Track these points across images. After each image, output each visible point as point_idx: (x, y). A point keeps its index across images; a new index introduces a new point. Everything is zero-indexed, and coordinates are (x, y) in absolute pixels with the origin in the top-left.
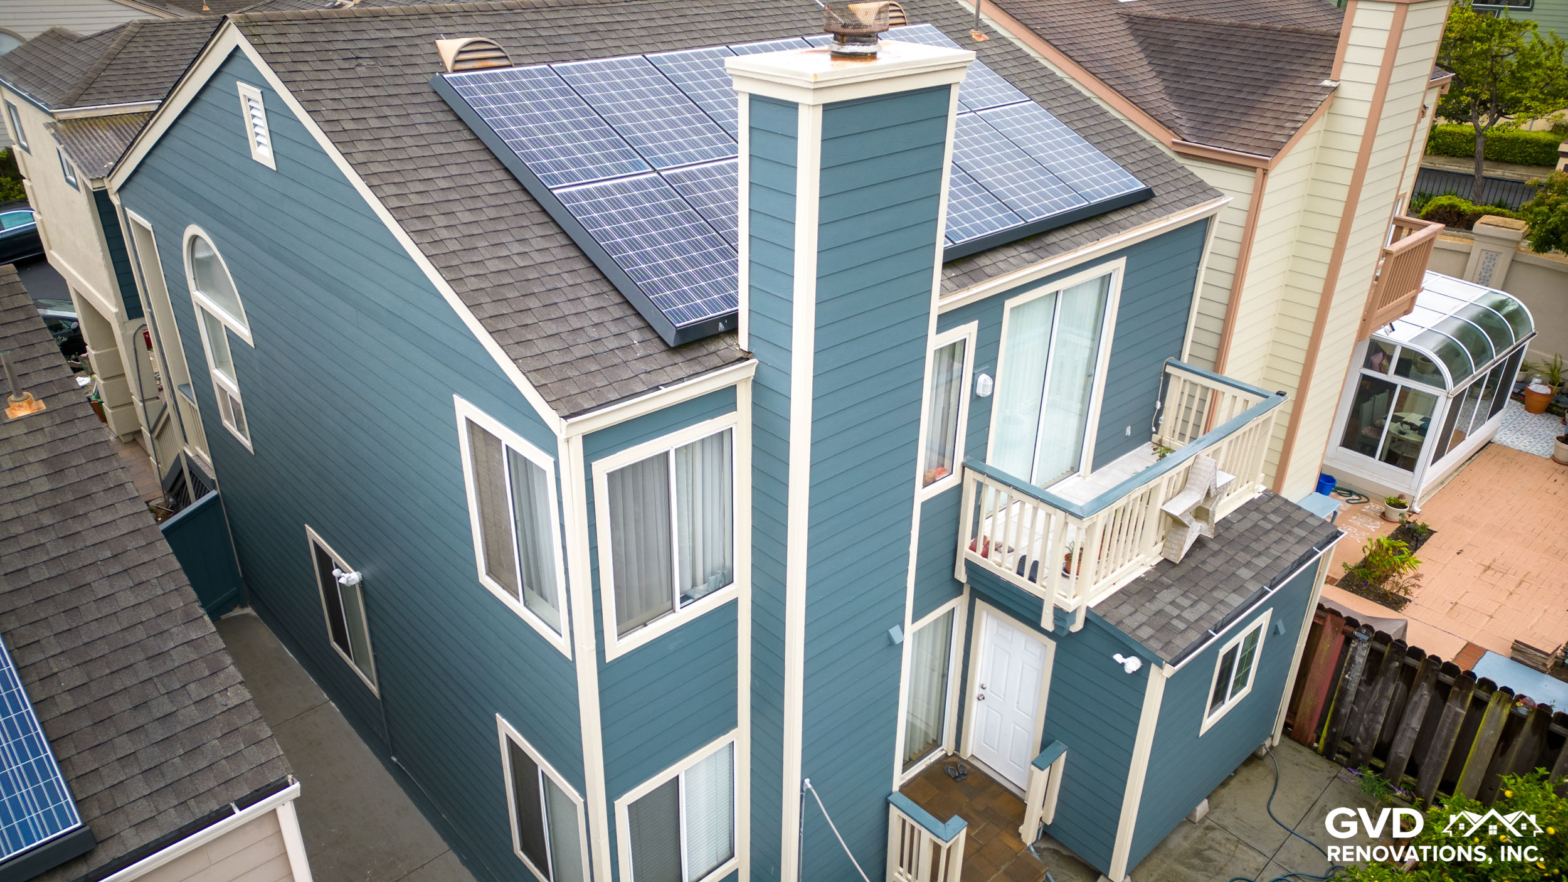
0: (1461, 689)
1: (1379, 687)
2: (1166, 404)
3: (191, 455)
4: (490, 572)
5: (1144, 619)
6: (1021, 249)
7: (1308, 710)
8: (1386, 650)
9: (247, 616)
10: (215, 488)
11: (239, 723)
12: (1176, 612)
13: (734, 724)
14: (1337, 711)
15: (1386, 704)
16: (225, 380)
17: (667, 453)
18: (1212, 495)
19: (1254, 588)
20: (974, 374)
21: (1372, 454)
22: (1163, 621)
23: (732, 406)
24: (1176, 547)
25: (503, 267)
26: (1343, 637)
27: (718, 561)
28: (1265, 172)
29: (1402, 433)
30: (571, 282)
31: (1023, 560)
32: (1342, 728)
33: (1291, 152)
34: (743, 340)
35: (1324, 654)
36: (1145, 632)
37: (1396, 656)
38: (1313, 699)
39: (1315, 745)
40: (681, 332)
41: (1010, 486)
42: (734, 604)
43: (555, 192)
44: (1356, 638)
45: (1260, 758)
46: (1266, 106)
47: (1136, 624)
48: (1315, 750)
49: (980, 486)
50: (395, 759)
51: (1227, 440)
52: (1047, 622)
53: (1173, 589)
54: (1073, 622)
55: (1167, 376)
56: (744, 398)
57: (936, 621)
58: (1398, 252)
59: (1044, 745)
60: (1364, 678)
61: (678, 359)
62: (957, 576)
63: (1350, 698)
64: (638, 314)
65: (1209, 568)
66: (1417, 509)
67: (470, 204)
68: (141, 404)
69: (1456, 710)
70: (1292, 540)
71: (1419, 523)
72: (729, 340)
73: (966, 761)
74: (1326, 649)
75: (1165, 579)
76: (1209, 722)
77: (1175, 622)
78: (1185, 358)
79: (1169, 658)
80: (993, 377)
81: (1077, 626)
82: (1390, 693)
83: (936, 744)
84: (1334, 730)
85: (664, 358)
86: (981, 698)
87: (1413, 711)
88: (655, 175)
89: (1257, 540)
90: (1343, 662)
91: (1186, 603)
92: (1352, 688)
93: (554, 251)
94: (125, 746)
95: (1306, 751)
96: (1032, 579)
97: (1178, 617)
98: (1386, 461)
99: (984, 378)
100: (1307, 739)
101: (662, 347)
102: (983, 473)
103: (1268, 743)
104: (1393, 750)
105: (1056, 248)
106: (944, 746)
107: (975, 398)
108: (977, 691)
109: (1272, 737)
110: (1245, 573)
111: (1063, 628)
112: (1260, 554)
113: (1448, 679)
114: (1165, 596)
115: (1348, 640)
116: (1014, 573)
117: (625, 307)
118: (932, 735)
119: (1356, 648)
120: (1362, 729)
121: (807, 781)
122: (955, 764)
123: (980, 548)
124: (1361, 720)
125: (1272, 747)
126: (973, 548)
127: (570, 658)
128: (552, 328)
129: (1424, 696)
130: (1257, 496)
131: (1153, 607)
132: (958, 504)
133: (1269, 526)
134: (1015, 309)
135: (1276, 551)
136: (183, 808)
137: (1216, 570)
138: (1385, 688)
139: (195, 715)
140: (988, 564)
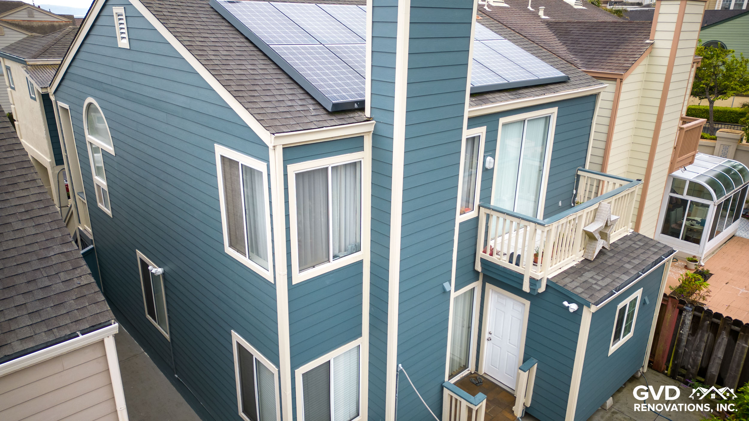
0: (744, 333)
1: (699, 336)
2: (578, 192)
3: (81, 229)
4: (231, 245)
5: (578, 284)
6: (507, 94)
7: (661, 353)
8: (702, 315)
10: (92, 244)
11: (86, 293)
12: (594, 282)
13: (360, 335)
14: (677, 351)
15: (703, 345)
16: (100, 181)
17: (327, 168)
18: (609, 225)
19: (634, 272)
20: (484, 156)
21: (678, 237)
22: (588, 286)
23: (361, 148)
24: (592, 252)
26: (678, 310)
27: (353, 240)
28: (621, 80)
29: (692, 225)
30: (278, 83)
31: (512, 255)
32: (680, 360)
33: (634, 71)
34: (368, 113)
35: (668, 320)
36: (579, 290)
37: (708, 318)
38: (664, 346)
40: (334, 105)
41: (504, 213)
42: (361, 263)
43: (270, 46)
44: (685, 310)
45: (638, 377)
46: (619, 53)
47: (574, 286)
49: (488, 216)
50: (176, 376)
51: (614, 198)
52: (526, 288)
53: (591, 272)
54: (540, 287)
55: (578, 176)
56: (368, 143)
57: (465, 293)
58: (686, 129)
59: (524, 361)
60: (691, 332)
61: (334, 118)
62: (476, 268)
63: (684, 343)
64: (313, 98)
65: (609, 263)
66: (703, 264)
67: (227, 49)
68: (59, 209)
69: (743, 346)
70: (650, 253)
71: (705, 269)
72: (360, 113)
73: (482, 376)
74: (669, 317)
75: (586, 268)
76: (613, 349)
77: (594, 286)
78: (587, 167)
79: (593, 302)
80: (494, 159)
81: (542, 289)
82: (705, 338)
83: (465, 367)
84: (676, 362)
85: (326, 117)
86: (489, 339)
87: (719, 348)
88: (322, 45)
89: (632, 252)
90: (679, 324)
91: (599, 278)
92: (685, 338)
95: (661, 375)
96: (517, 264)
97: (596, 284)
98: (685, 240)
99: (489, 159)
100: (661, 368)
102: (489, 208)
103: (640, 372)
105: (524, 95)
106: (470, 368)
107: (485, 170)
108: (487, 336)
109: (643, 367)
110: (628, 266)
111: (534, 290)
112: (634, 258)
113: (737, 328)
114: (588, 275)
115: (681, 312)
116: (507, 262)
117: (306, 95)
118: (463, 363)
119: (685, 316)
120: (691, 360)
121: (400, 365)
122: (476, 378)
123: (489, 251)
124: (690, 356)
125: (643, 373)
126: (485, 252)
127: (273, 283)
128: (267, 99)
129: (724, 339)
130: (629, 234)
131: (583, 279)
132: (476, 228)
133: (638, 247)
134: (504, 125)
135: (643, 257)
136: (49, 332)
137: (613, 264)
138: (702, 337)
139: (62, 287)
140: (495, 259)
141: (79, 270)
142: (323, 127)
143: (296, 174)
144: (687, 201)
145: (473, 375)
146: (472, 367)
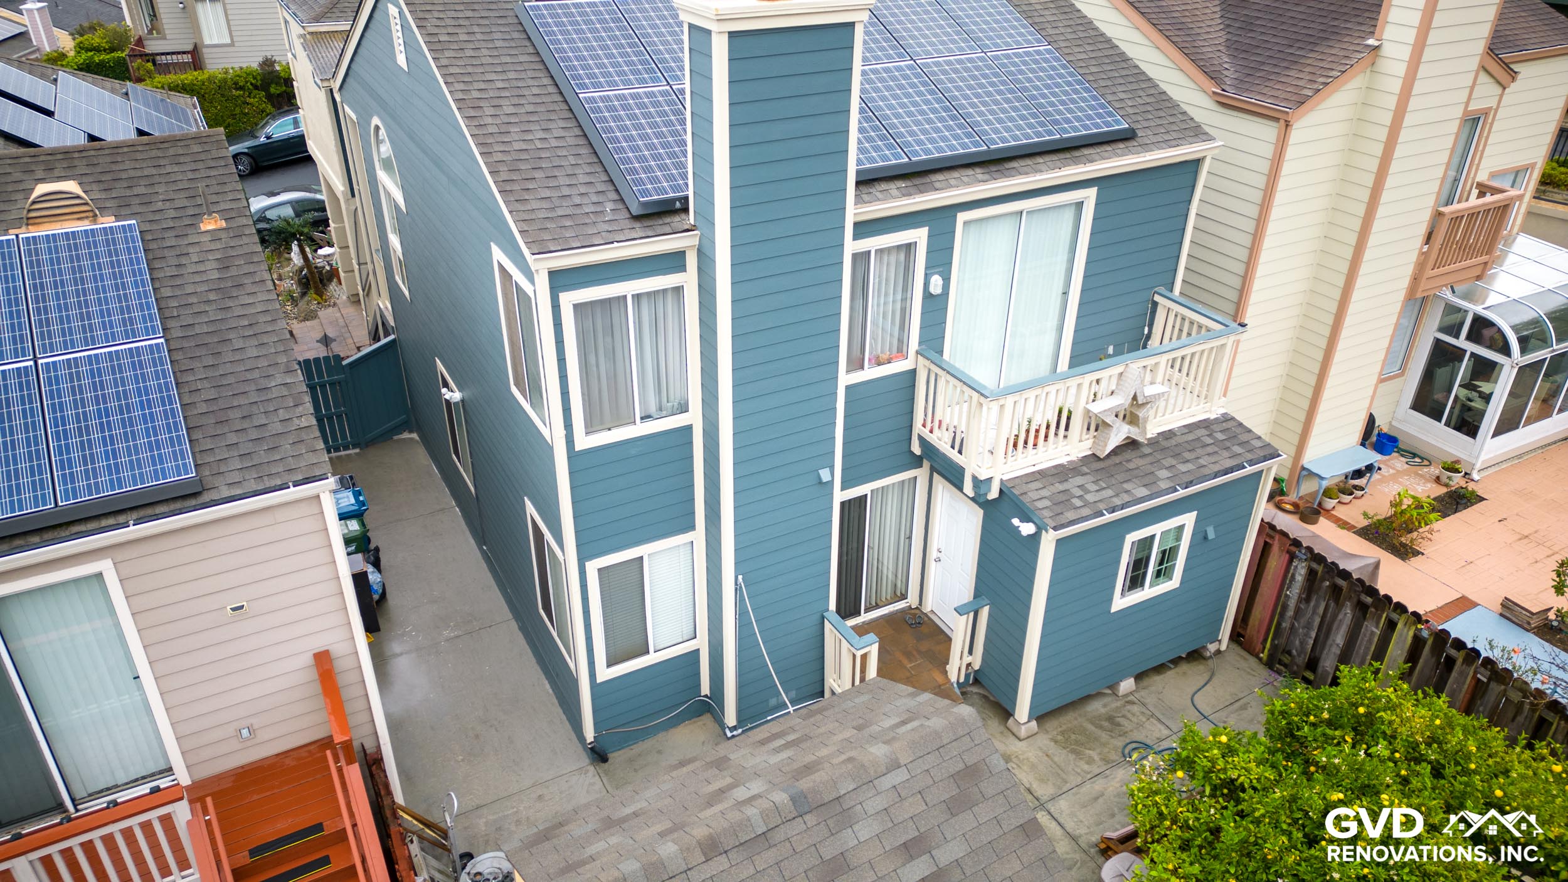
0: (1377, 610)
1: (1312, 604)
2: (1154, 331)
3: (382, 306)
4: (516, 384)
5: (1048, 494)
6: (978, 170)
7: (1257, 623)
8: (1320, 569)
9: (412, 439)
10: (394, 333)
11: (305, 437)
12: (1080, 493)
13: (693, 525)
14: (1279, 624)
15: (1317, 620)
16: (394, 241)
17: (624, 297)
18: (1141, 402)
19: (1163, 485)
20: (926, 275)
21: (1437, 417)
22: (1063, 497)
23: (682, 268)
24: (1105, 444)
25: (524, 147)
26: (1287, 556)
28: (1288, 125)
29: (1470, 400)
30: (574, 162)
31: (955, 435)
32: (1282, 641)
33: (1320, 107)
34: (690, 217)
35: (1272, 571)
36: (1043, 504)
37: (1327, 576)
38: (1260, 612)
39: (1261, 655)
40: (645, 205)
42: (691, 428)
43: (580, 96)
44: (1297, 557)
45: (1205, 659)
46: (1309, 61)
47: (1038, 497)
48: (1260, 659)
49: (929, 372)
50: (485, 547)
52: (970, 489)
53: (1088, 477)
54: (989, 490)
55: (1155, 305)
56: (692, 261)
58: (1452, 213)
60: (1304, 596)
61: (637, 225)
62: (912, 449)
63: (1290, 613)
64: (617, 190)
65: (1131, 466)
66: (1475, 476)
67: (516, 101)
69: (1373, 629)
70: (1226, 454)
71: (1471, 489)
72: (683, 216)
73: (924, 613)
74: (1273, 566)
75: (1084, 468)
76: (1120, 602)
77: (1074, 500)
78: (1176, 289)
79: (1053, 524)
80: (947, 280)
81: (993, 494)
82: (1321, 610)
83: (904, 597)
84: (1276, 642)
85: (628, 224)
86: (938, 560)
87: (1338, 628)
88: (668, 87)
89: (1192, 450)
90: (1286, 579)
91: (1092, 487)
92: (1292, 604)
93: (568, 139)
94: (232, 438)
95: (1253, 661)
96: (960, 452)
97: (1080, 497)
98: (1451, 427)
99: (936, 279)
100: (1255, 649)
101: (628, 216)
102: (929, 358)
103: (1212, 647)
104: (1321, 664)
105: (1013, 172)
106: (909, 600)
107: (928, 296)
108: (935, 554)
109: (1220, 641)
110: (1163, 474)
111: (983, 496)
112: (1188, 461)
113: (1369, 600)
114: (1079, 480)
115: (1291, 561)
116: (949, 447)
117: (609, 183)
118: (899, 588)
119: (1296, 567)
120: (1297, 642)
121: (740, 577)
122: (915, 615)
123: (928, 424)
124: (1298, 635)
125: (1218, 652)
126: (924, 426)
127: (549, 441)
128: (547, 193)
129: (1347, 614)
130: (1213, 416)
131: (1061, 487)
132: (913, 386)
133: (1209, 441)
134: (966, 223)
135: (1202, 461)
136: (259, 480)
137: (1137, 468)
138: (1316, 607)
139: (278, 428)
140: (933, 439)
141: (300, 408)
142: (612, 243)
143: (574, 305)
144: (1465, 351)
145: (913, 611)
146: (912, 600)
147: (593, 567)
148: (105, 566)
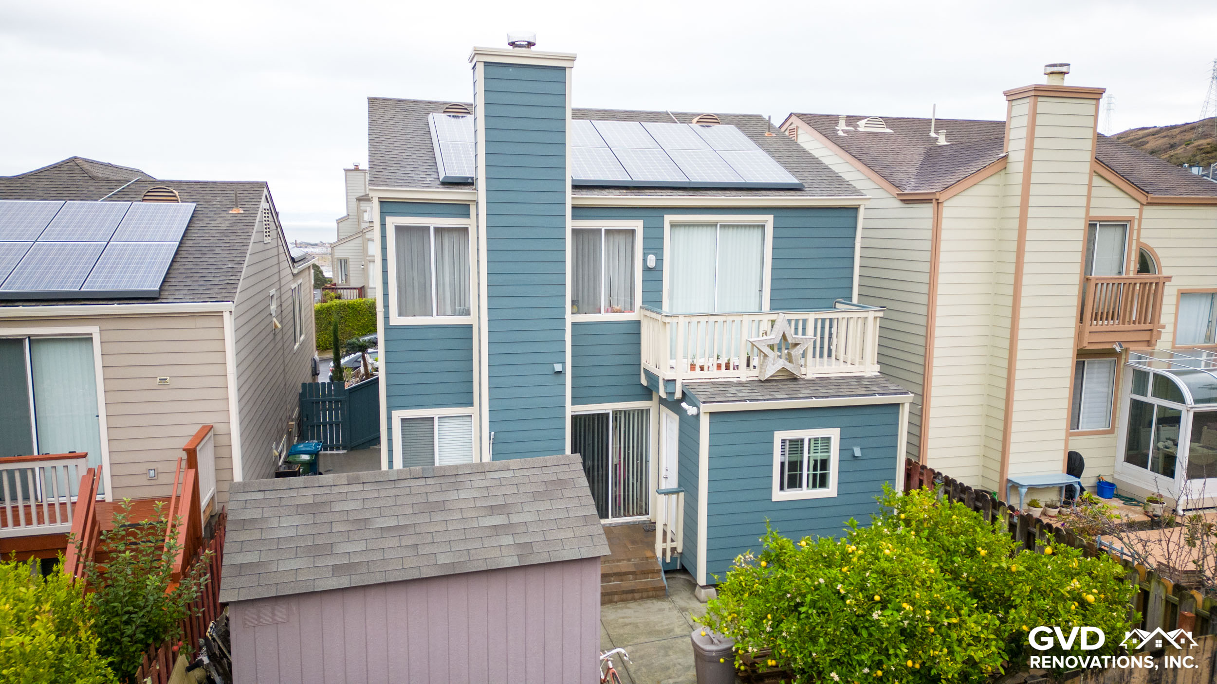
5: (710, 390)
13: (471, 404)
17: (427, 227)
20: (644, 253)
21: (1145, 466)
22: (720, 392)
28: (938, 202)
36: (704, 393)
40: (446, 177)
42: (469, 327)
52: (664, 393)
53: (747, 388)
54: (675, 390)
58: (1097, 279)
61: (441, 186)
62: (642, 382)
66: (1180, 513)
70: (863, 389)
76: (780, 494)
77: (728, 394)
78: (855, 301)
79: (704, 401)
80: (662, 257)
81: (678, 395)
85: (436, 186)
86: (666, 477)
89: (837, 386)
91: (747, 391)
94: (190, 283)
96: (658, 366)
97: (734, 393)
99: (652, 258)
101: (440, 182)
105: (705, 194)
107: (647, 269)
108: (664, 473)
110: (806, 391)
111: (671, 394)
112: (831, 389)
116: (655, 367)
121: (493, 434)
126: (645, 358)
130: (867, 376)
132: (637, 333)
134: (672, 223)
140: (649, 367)
142: (420, 189)
143: (396, 227)
144: (1153, 405)
145: (646, 523)
146: (649, 517)
147: (398, 415)
148: (93, 330)
